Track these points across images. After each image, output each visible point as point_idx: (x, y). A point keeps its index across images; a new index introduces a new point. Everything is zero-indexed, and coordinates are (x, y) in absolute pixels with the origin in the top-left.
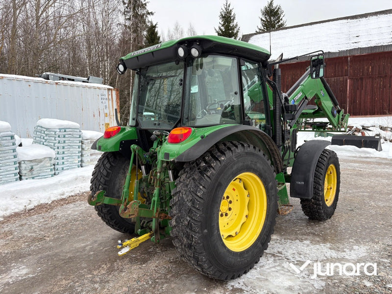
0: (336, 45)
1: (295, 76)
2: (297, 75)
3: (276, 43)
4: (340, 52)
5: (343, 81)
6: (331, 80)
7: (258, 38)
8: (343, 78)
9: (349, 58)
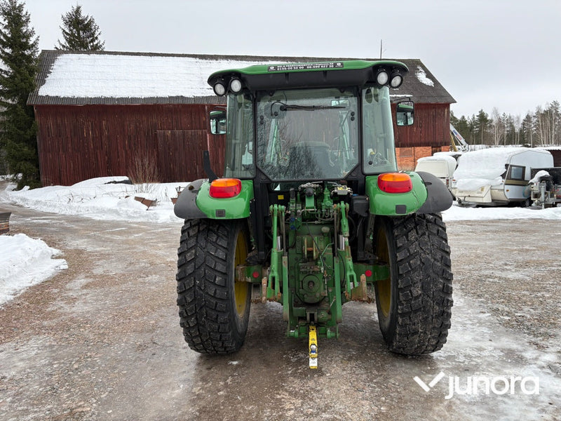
0: (189, 88)
1: (140, 124)
2: (142, 122)
3: (103, 72)
4: (196, 98)
5: (202, 135)
6: (188, 133)
7: (72, 60)
8: (202, 132)
9: (206, 107)
